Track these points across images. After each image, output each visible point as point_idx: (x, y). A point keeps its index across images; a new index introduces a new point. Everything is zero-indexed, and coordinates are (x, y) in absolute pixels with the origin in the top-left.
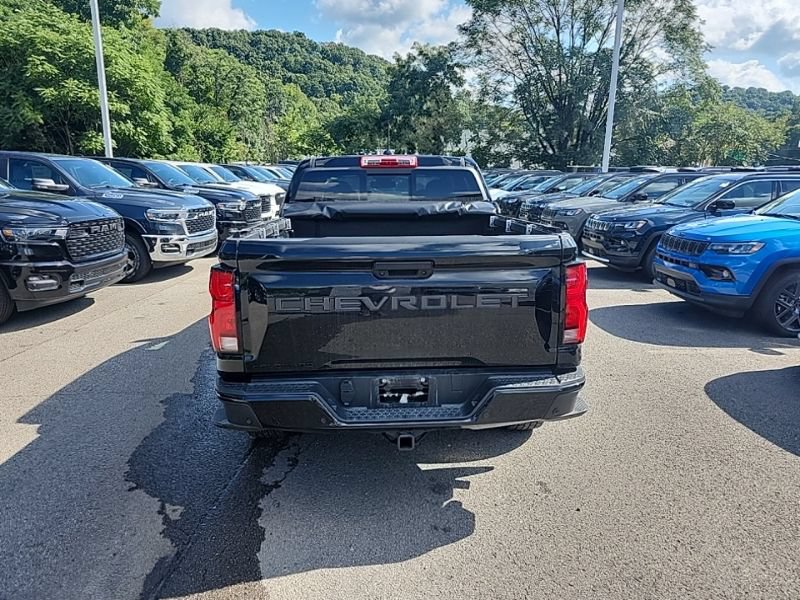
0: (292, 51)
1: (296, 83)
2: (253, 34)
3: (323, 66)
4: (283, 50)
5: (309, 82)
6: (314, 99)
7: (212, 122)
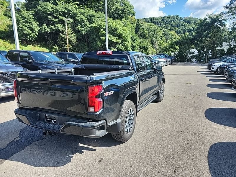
0: (174, 21)
1: (174, 30)
2: (163, 17)
3: (183, 25)
4: (171, 21)
5: (178, 30)
6: (179, 35)
7: (145, 43)
